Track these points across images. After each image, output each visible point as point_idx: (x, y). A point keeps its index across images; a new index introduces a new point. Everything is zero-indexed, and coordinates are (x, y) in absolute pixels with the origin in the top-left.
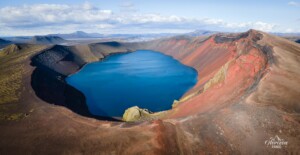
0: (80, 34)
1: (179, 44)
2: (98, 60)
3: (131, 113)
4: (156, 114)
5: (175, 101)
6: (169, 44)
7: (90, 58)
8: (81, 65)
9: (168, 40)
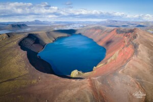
0: (37, 22)
1: (97, 32)
2: (52, 42)
3: (75, 73)
4: (85, 73)
5: (94, 67)
6: (91, 31)
7: (48, 41)
8: (43, 45)
9: (90, 29)
